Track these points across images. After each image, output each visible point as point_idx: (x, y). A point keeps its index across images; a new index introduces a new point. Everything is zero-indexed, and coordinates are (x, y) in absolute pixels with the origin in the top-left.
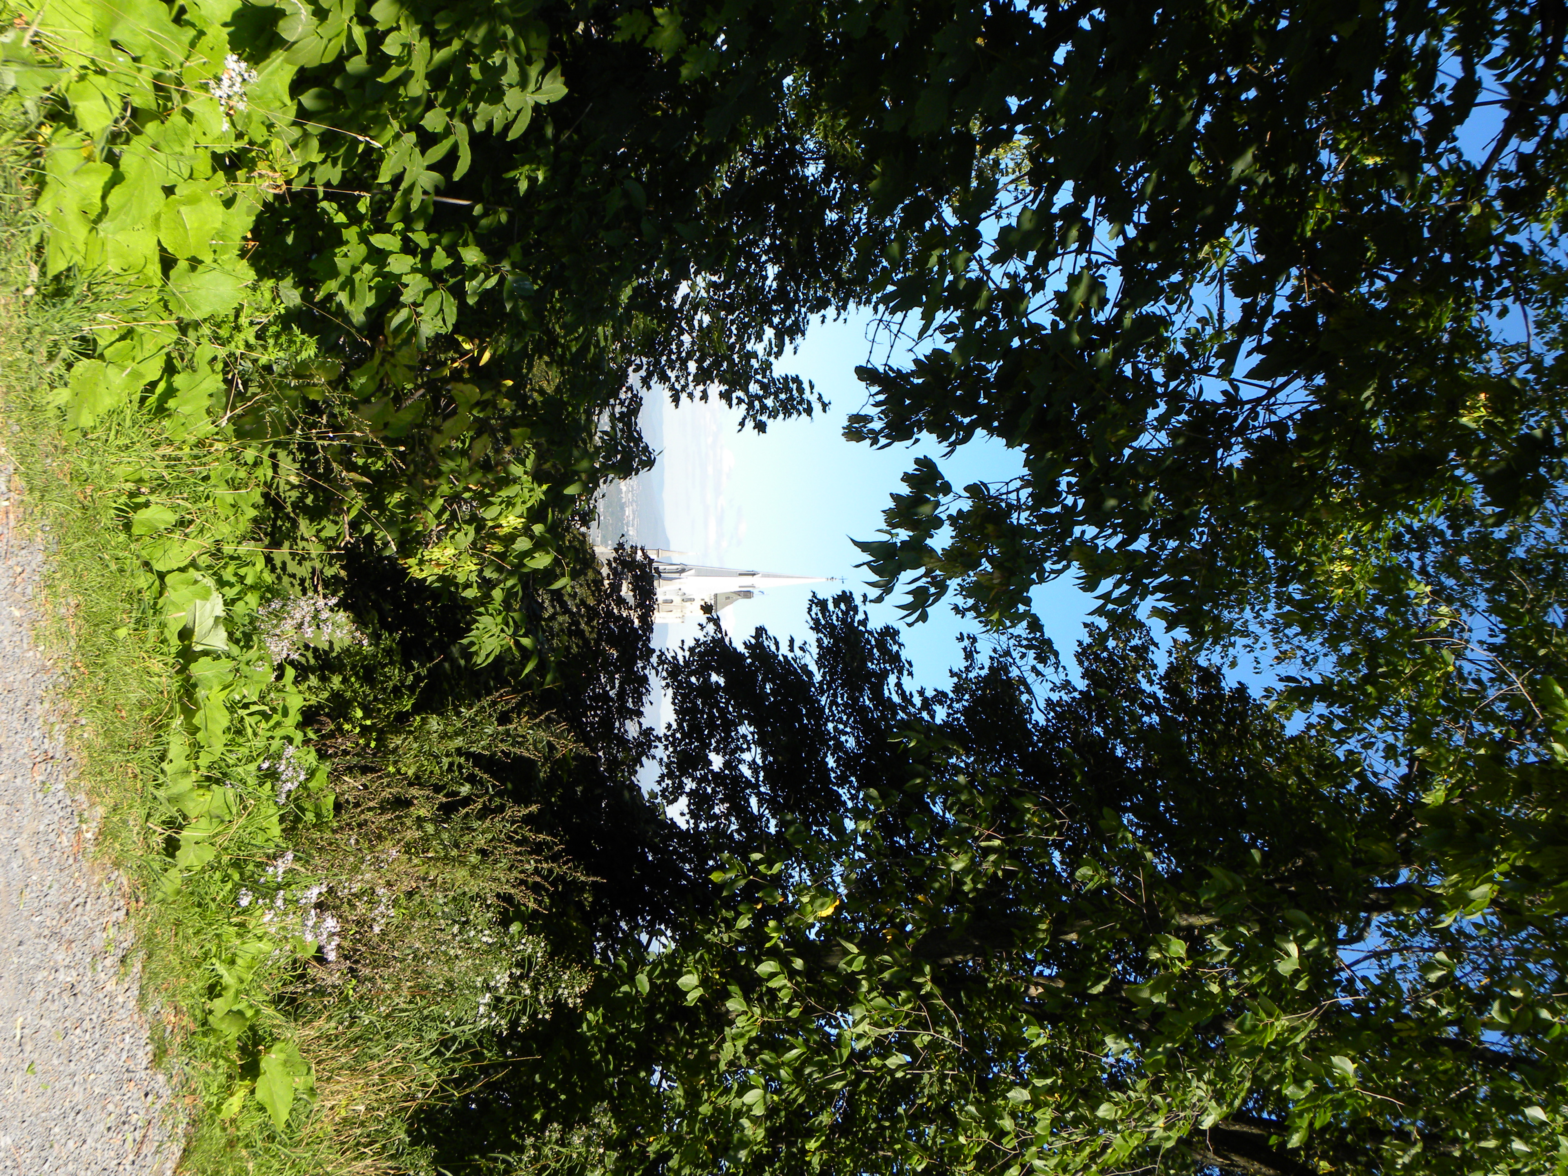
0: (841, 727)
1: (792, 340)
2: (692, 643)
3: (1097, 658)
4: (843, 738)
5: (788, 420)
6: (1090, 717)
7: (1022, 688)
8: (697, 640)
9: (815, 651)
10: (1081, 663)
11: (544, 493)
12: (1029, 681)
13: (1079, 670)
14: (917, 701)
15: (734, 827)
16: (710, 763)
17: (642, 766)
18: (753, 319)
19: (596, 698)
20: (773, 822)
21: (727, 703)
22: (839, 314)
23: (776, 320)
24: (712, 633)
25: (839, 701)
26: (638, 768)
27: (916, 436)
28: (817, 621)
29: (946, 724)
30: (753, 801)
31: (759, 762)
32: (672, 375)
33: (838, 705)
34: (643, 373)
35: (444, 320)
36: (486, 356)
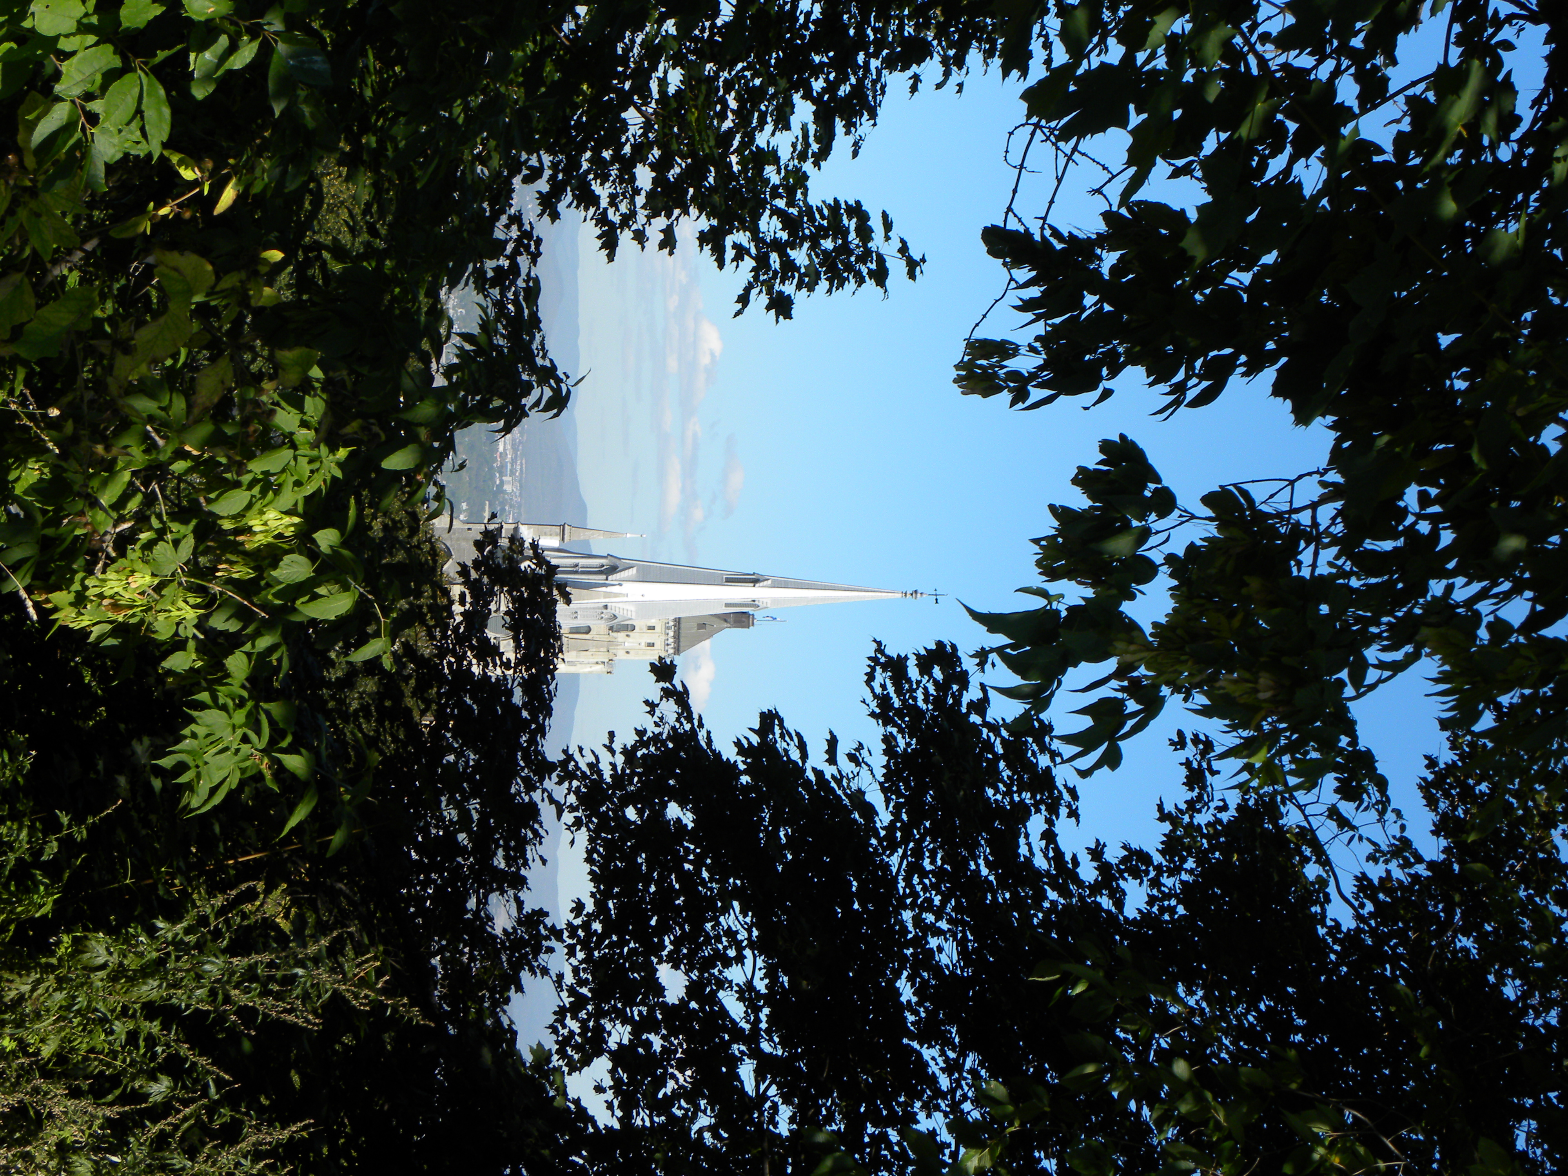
0: (930, 918)
1: (849, 126)
2: (631, 739)
3: (1467, 794)
4: (933, 942)
5: (837, 294)
6: (1450, 914)
7: (1308, 852)
8: (641, 733)
9: (878, 761)
10: (1431, 802)
11: (340, 465)
12: (1323, 835)
13: (1429, 818)
14: (1088, 872)
15: (704, 1121)
16: (660, 990)
17: (520, 989)
18: (770, 80)
19: (427, 848)
20: (785, 1112)
21: (698, 863)
22: (947, 74)
23: (818, 85)
24: (671, 718)
25: (927, 864)
26: (512, 993)
27: (1105, 384)
28: (884, 701)
29: (1146, 916)
30: (747, 1071)
31: (761, 986)
32: (603, 191)
33: (923, 874)
34: (543, 185)
35: (143, 130)
36: (228, 196)
